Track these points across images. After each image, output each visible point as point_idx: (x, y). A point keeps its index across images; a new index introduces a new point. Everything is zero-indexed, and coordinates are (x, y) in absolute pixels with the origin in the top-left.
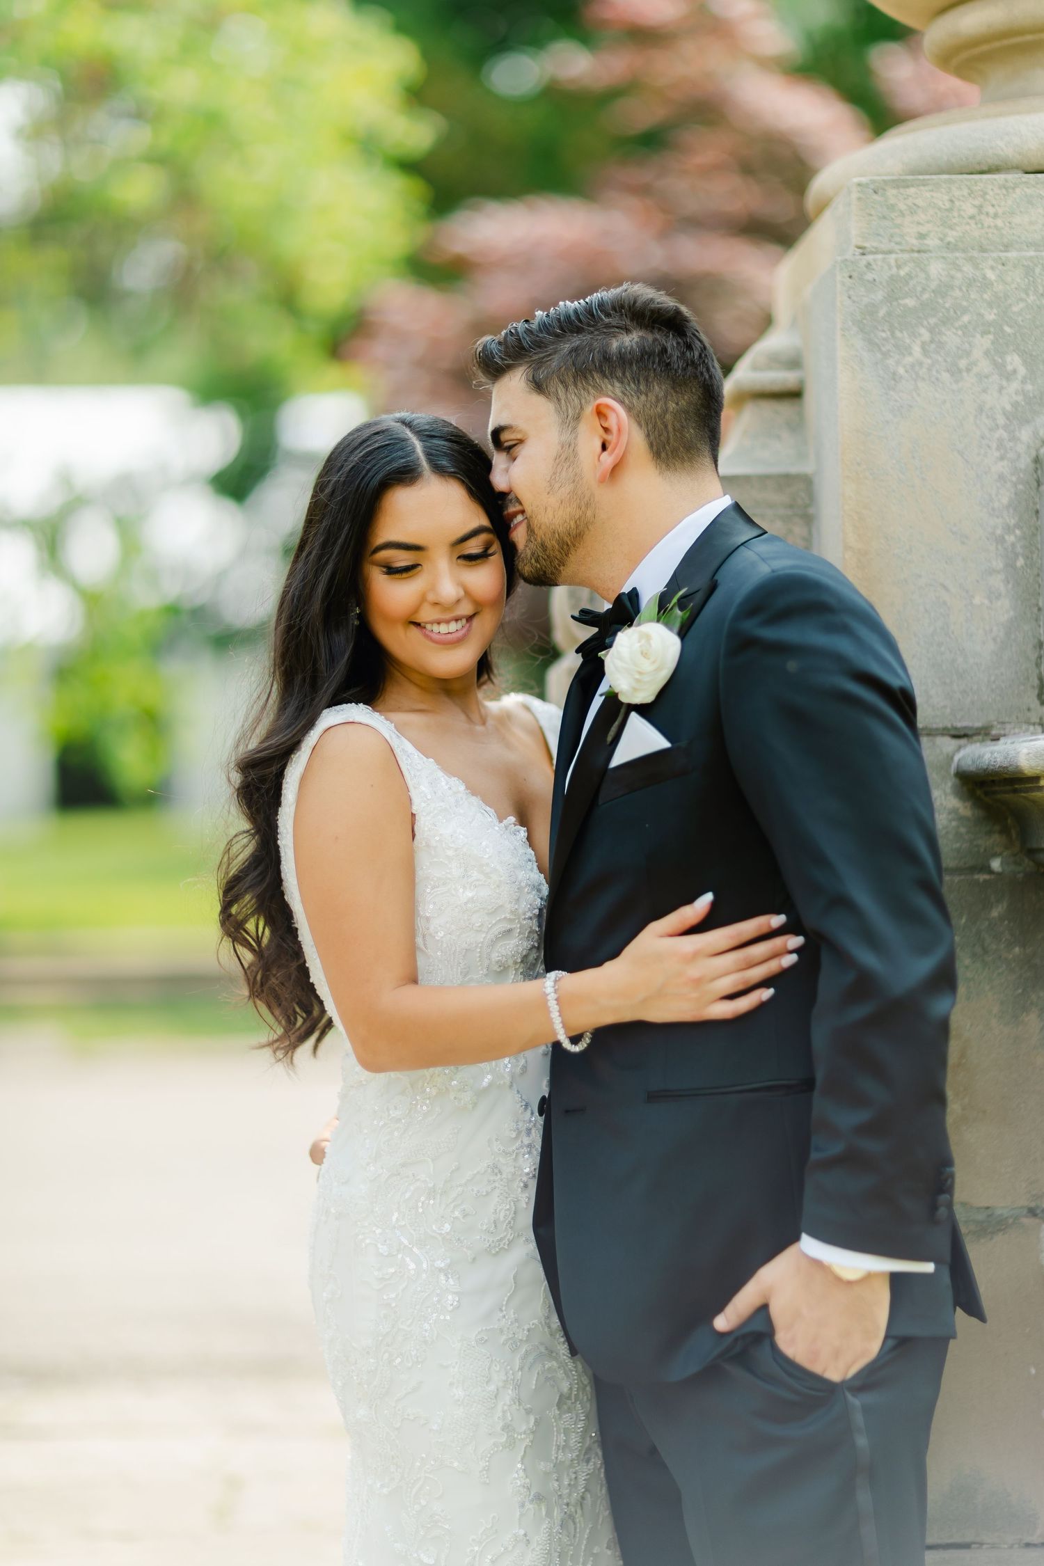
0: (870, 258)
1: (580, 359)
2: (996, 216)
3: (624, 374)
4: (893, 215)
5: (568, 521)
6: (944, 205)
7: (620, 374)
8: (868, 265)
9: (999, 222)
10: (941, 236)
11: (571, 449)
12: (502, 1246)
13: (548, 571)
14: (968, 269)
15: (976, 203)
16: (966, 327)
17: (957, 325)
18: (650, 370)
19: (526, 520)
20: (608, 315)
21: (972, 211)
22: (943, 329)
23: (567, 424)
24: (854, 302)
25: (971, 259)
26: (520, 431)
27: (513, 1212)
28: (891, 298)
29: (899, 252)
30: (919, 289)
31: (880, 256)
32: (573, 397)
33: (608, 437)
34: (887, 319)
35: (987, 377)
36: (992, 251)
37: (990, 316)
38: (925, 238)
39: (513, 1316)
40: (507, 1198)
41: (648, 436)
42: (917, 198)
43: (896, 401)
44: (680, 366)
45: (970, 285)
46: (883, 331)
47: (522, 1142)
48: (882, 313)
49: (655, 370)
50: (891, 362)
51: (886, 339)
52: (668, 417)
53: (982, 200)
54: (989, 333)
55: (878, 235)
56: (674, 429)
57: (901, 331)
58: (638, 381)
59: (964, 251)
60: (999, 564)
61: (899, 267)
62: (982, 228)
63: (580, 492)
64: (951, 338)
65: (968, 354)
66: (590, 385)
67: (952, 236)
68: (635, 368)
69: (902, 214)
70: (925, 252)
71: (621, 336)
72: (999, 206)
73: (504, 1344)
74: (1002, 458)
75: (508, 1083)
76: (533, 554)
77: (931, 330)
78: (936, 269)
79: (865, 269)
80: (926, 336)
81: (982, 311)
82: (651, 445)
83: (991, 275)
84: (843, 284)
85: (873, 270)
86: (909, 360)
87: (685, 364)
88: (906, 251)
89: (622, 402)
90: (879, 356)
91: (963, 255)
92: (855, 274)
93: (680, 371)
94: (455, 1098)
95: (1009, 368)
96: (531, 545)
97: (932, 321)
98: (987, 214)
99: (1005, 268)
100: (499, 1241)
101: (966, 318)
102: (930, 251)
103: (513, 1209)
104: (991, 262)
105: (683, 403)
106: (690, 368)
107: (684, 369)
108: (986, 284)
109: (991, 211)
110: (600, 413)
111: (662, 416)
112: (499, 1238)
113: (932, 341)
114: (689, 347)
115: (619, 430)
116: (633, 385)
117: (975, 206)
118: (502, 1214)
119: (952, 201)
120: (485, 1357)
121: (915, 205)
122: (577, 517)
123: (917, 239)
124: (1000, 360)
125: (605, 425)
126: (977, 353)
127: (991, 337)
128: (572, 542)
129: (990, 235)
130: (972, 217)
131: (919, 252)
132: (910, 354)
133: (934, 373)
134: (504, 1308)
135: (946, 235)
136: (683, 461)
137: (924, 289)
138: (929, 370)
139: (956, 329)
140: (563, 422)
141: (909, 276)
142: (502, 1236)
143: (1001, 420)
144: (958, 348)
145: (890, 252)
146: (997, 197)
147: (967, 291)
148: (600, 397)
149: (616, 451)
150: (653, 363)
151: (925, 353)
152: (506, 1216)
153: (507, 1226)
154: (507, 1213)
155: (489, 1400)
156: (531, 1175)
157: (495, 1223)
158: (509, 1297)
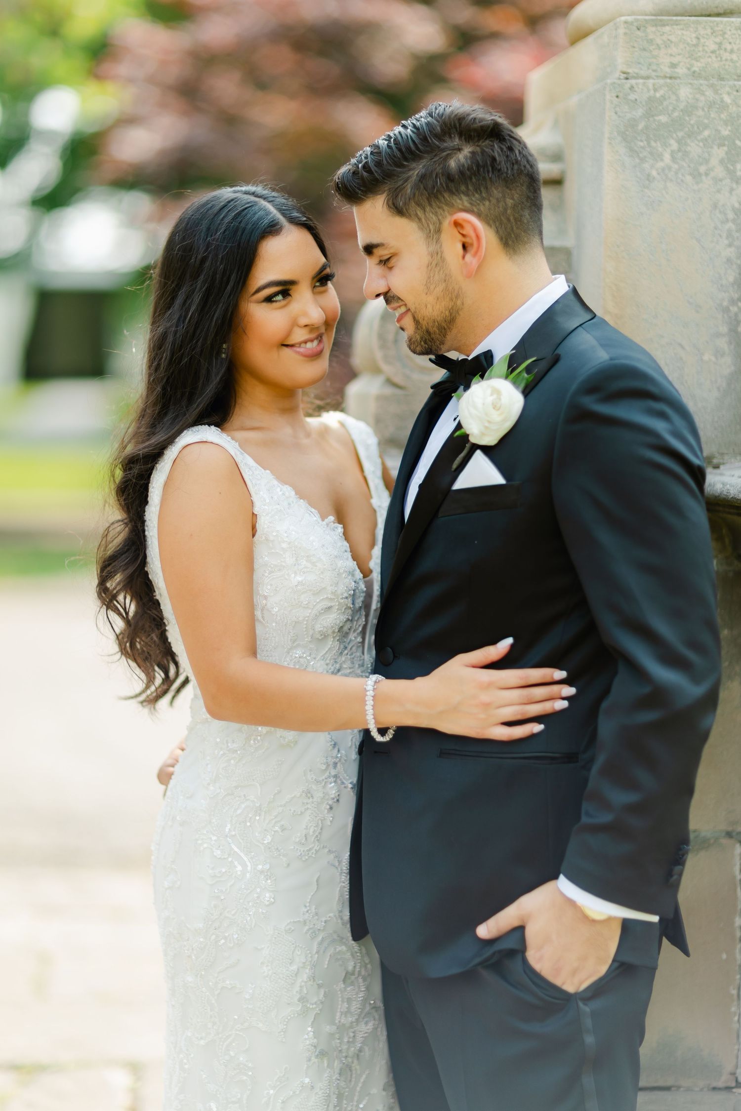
0: (633, 82)
1: (430, 184)
2: (732, 51)
4: (651, 48)
5: (444, 311)
6: (692, 41)
8: (632, 88)
9: (734, 57)
10: (689, 66)
11: (439, 256)
12: (310, 854)
14: (709, 93)
15: (718, 40)
16: (706, 140)
17: (699, 138)
19: (411, 315)
21: (713, 47)
22: (689, 141)
23: (431, 237)
24: (619, 117)
25: (712, 86)
27: (320, 828)
28: (649, 114)
29: (655, 78)
30: (671, 108)
31: (641, 81)
32: (431, 215)
33: (467, 240)
34: (645, 131)
35: (721, 180)
36: (729, 81)
37: (725, 132)
38: (676, 68)
39: (314, 911)
40: (316, 817)
42: (670, 35)
43: (649, 197)
45: (710, 107)
46: (641, 141)
47: (330, 773)
48: (641, 126)
49: (491, 178)
50: (646, 166)
51: (643, 148)
53: (721, 38)
54: (724, 145)
55: (639, 63)
57: (655, 141)
58: (480, 190)
59: (706, 79)
60: (724, 329)
61: (655, 90)
62: (721, 61)
63: (451, 288)
64: (694, 148)
65: (707, 161)
66: (443, 203)
67: (697, 66)
69: (659, 48)
70: (675, 78)
72: (735, 44)
73: (306, 933)
74: (730, 245)
77: (679, 141)
78: (685, 92)
79: (629, 90)
80: (675, 146)
81: (720, 128)
83: (727, 99)
84: (612, 102)
85: (635, 91)
86: (660, 164)
87: (512, 165)
88: (660, 77)
90: (637, 161)
91: (706, 82)
92: (621, 95)
93: (509, 172)
94: (281, 737)
97: (680, 134)
98: (725, 50)
99: (738, 94)
100: (309, 850)
101: (706, 133)
102: (680, 78)
103: (321, 825)
104: (727, 89)
105: (517, 197)
107: (512, 170)
108: (723, 107)
109: (729, 47)
110: (457, 224)
112: (308, 848)
113: (680, 150)
114: (510, 149)
115: (478, 237)
116: (477, 196)
117: (716, 43)
118: (312, 830)
119: (698, 38)
120: (290, 943)
121: (669, 40)
122: (450, 307)
123: (669, 67)
124: (732, 168)
125: (463, 232)
126: (714, 162)
127: (725, 148)
128: (447, 326)
129: (727, 67)
130: (713, 52)
131: (671, 78)
132: (662, 160)
133: (680, 176)
134: (307, 905)
135: (692, 66)
137: (674, 109)
138: (676, 173)
139: (698, 141)
140: (428, 237)
141: (663, 97)
142: (310, 847)
143: (731, 215)
144: (699, 157)
145: (648, 78)
146: (734, 36)
147: (709, 111)
148: (454, 212)
150: (488, 172)
151: (674, 159)
152: (314, 831)
153: (315, 839)
154: (315, 828)
155: (291, 977)
156: (335, 800)
157: (306, 836)
158: (312, 896)
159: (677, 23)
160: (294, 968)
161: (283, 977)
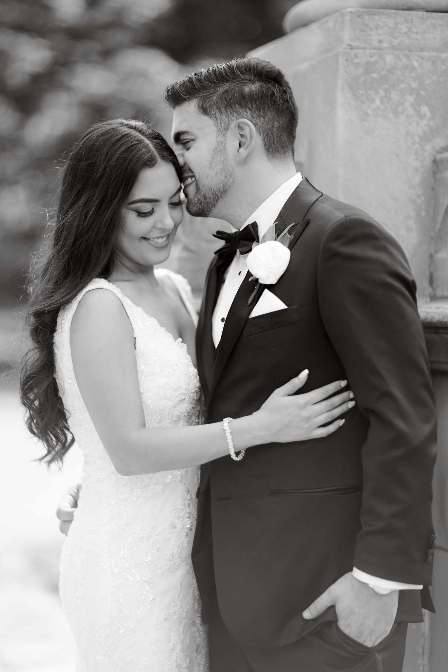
0: (356, 51)
1: (229, 98)
2: (417, 33)
3: (252, 106)
4: (366, 29)
5: (219, 183)
6: (392, 26)
7: (250, 105)
8: (356, 55)
9: (419, 37)
10: (390, 42)
11: (223, 145)
12: (175, 567)
13: (206, 210)
14: (404, 60)
15: (409, 25)
16: (402, 90)
17: (398, 89)
18: (265, 104)
19: (195, 182)
20: (243, 74)
21: (405, 30)
22: (391, 91)
23: (221, 132)
24: (348, 74)
25: (406, 55)
26: (193, 135)
27: (181, 549)
28: (366, 73)
29: (370, 49)
30: (380, 69)
31: (361, 51)
32: (225, 117)
33: (243, 140)
35: (411, 117)
36: (416, 51)
37: (414, 85)
38: (382, 43)
40: (178, 541)
41: (264, 140)
42: (379, 21)
43: (366, 127)
44: (281, 103)
45: (405, 69)
46: (362, 90)
47: (186, 511)
48: (362, 80)
49: (268, 104)
50: (364, 106)
51: (363, 94)
52: (274, 130)
54: (413, 94)
55: (359, 39)
56: (277, 137)
57: (371, 91)
58: (260, 110)
59: (402, 50)
60: (413, 214)
62: (411, 39)
63: (227, 169)
64: (395, 95)
65: (403, 104)
66: (234, 111)
67: (395, 42)
68: (258, 103)
69: (371, 29)
70: (382, 50)
71: (249, 86)
72: (419, 28)
73: (176, 620)
74: (417, 159)
75: (180, 480)
76: (198, 200)
77: (385, 91)
78: (389, 59)
79: (353, 57)
80: (382, 93)
81: (411, 82)
82: (265, 145)
83: (416, 64)
84: (343, 64)
85: (358, 57)
86: (373, 106)
87: (283, 102)
88: (373, 48)
89: (251, 121)
90: (359, 103)
91: (401, 53)
92: (349, 59)
93: (281, 105)
94: (154, 488)
95: (422, 112)
96: (198, 196)
98: (413, 32)
99: (422, 61)
100: (174, 564)
101: (402, 86)
102: (385, 50)
103: (181, 547)
104: (415, 57)
105: (281, 122)
106: (285, 104)
107: (283, 104)
108: (413, 69)
109: (415, 30)
110: (240, 127)
111: (271, 130)
112: (173, 563)
113: (385, 97)
114: (285, 92)
115: (251, 136)
116: (257, 112)
118: (176, 550)
119: (396, 24)
120: (168, 628)
121: (378, 24)
122: (224, 182)
123: (378, 42)
124: (418, 109)
125: (242, 133)
126: (407, 105)
127: (414, 96)
128: (220, 195)
129: (414, 43)
130: (406, 33)
131: (379, 49)
132: (374, 103)
133: (386, 113)
134: (176, 601)
135: (392, 42)
136: (280, 153)
137: (383, 70)
138: (383, 111)
139: (397, 91)
140: (219, 131)
141: (376, 62)
142: (175, 562)
143: (417, 139)
144: (398, 101)
145: (365, 49)
146: (418, 23)
147: (404, 71)
148: (240, 118)
149: (249, 148)
150: (268, 100)
151: (382, 102)
152: (178, 551)
153: (178, 556)
154: (178, 549)
155: (170, 651)
156: (190, 529)
157: (172, 554)
158: (178, 594)
159: (383, 14)
160: (171, 645)
161: (166, 652)
